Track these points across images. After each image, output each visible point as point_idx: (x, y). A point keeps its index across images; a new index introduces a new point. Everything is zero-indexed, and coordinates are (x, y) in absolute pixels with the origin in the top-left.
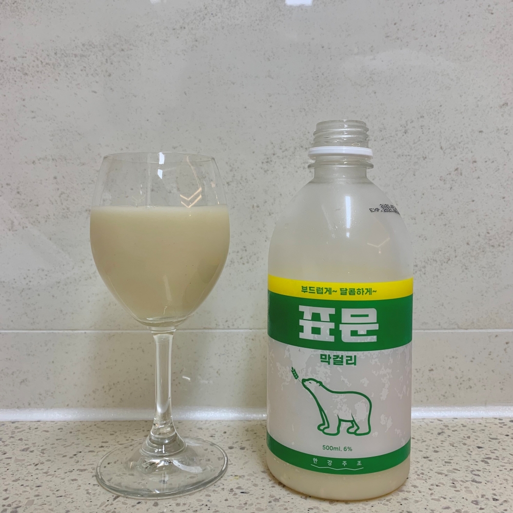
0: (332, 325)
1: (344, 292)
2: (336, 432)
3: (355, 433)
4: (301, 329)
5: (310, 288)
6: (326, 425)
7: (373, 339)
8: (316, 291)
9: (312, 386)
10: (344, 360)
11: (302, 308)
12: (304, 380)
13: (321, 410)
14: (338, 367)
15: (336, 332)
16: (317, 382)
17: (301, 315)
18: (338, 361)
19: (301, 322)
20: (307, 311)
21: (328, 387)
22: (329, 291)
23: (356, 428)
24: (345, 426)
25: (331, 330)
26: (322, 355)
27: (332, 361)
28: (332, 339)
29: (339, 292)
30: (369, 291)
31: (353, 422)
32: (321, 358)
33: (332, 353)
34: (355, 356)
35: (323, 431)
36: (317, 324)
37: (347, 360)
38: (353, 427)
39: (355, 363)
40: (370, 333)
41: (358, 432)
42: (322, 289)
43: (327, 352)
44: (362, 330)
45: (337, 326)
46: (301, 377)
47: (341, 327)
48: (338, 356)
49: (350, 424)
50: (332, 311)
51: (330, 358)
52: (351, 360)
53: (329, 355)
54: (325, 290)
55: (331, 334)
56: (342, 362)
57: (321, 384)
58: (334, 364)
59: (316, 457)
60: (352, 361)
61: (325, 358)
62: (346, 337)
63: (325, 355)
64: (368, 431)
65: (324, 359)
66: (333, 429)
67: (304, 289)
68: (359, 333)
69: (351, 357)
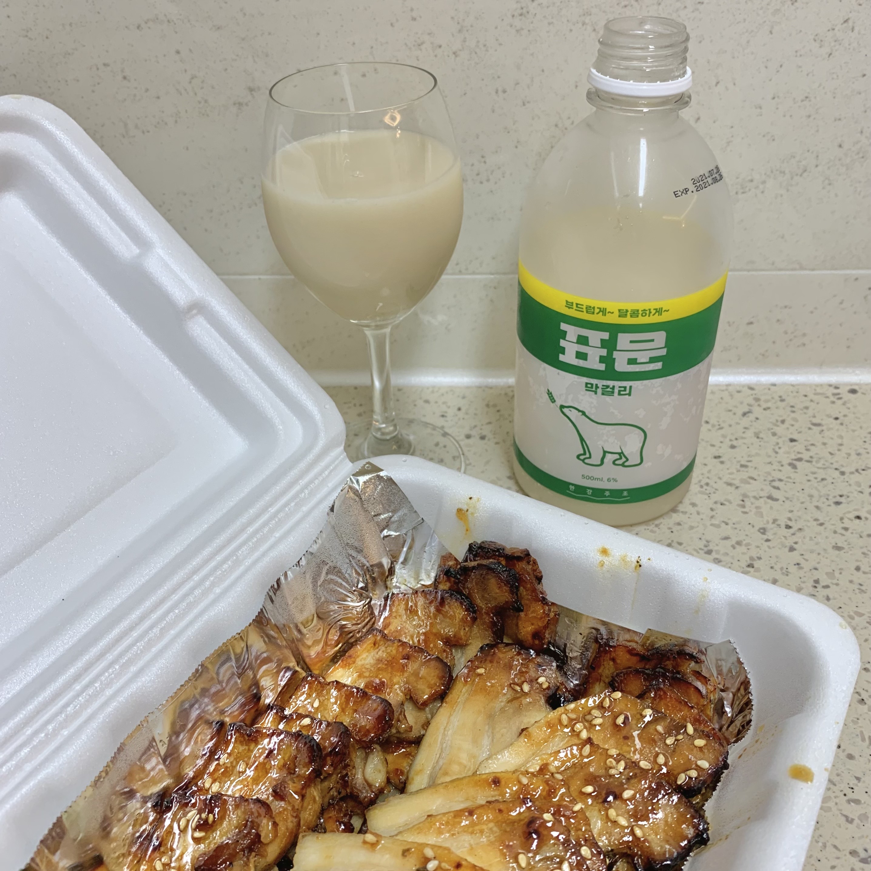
0: (604, 352)
1: (623, 313)
2: (599, 463)
3: (623, 465)
4: (563, 351)
5: (577, 304)
6: (588, 455)
7: (658, 366)
8: (584, 310)
9: (573, 414)
10: (616, 391)
11: (564, 326)
12: (562, 407)
13: (582, 439)
14: (607, 398)
15: (608, 360)
16: (579, 411)
17: (564, 334)
18: (608, 392)
19: (563, 343)
20: (572, 332)
21: (592, 417)
22: (603, 311)
23: (624, 459)
24: (609, 458)
25: (601, 357)
26: (587, 384)
27: (599, 391)
28: (602, 367)
29: (617, 313)
30: (659, 311)
31: (621, 454)
32: (586, 386)
33: (601, 383)
34: (631, 387)
35: (583, 461)
36: (583, 349)
37: (620, 391)
38: (621, 458)
39: (629, 394)
40: (653, 360)
41: (626, 464)
42: (594, 308)
43: (594, 381)
44: (643, 357)
45: (610, 353)
46: (559, 402)
47: (615, 354)
48: (608, 387)
49: (617, 456)
50: (606, 336)
51: (597, 387)
52: (625, 390)
53: (597, 385)
54: (597, 310)
55: (601, 362)
56: (613, 392)
57: (584, 413)
58: (603, 394)
59: (573, 485)
60: (625, 392)
61: (592, 387)
62: (621, 365)
63: (592, 385)
64: (639, 462)
65: (589, 387)
66: (596, 459)
67: (569, 305)
68: (638, 361)
69: (625, 388)
